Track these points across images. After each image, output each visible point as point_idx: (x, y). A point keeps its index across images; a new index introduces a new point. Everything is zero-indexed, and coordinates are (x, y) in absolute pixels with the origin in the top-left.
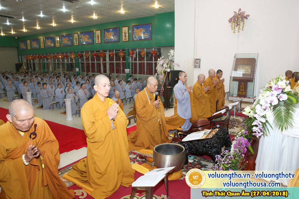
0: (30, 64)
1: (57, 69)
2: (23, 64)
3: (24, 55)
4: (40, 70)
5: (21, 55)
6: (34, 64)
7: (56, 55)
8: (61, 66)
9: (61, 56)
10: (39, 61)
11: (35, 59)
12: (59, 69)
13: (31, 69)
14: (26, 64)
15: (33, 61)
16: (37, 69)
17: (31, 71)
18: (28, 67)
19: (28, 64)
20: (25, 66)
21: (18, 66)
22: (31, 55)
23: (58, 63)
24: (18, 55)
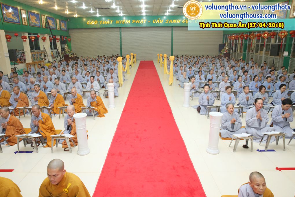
0: (233, 44)
1: (259, 51)
2: (226, 44)
3: (228, 35)
4: (240, 51)
5: (226, 35)
6: (236, 45)
7: (261, 33)
8: (264, 48)
9: (267, 35)
10: (242, 41)
11: (238, 39)
12: (262, 52)
13: (233, 50)
14: (229, 45)
15: (236, 42)
16: (238, 50)
17: (231, 52)
18: (230, 48)
19: (230, 44)
20: (227, 47)
21: (221, 47)
22: (235, 35)
23: (261, 44)
24: (224, 35)
